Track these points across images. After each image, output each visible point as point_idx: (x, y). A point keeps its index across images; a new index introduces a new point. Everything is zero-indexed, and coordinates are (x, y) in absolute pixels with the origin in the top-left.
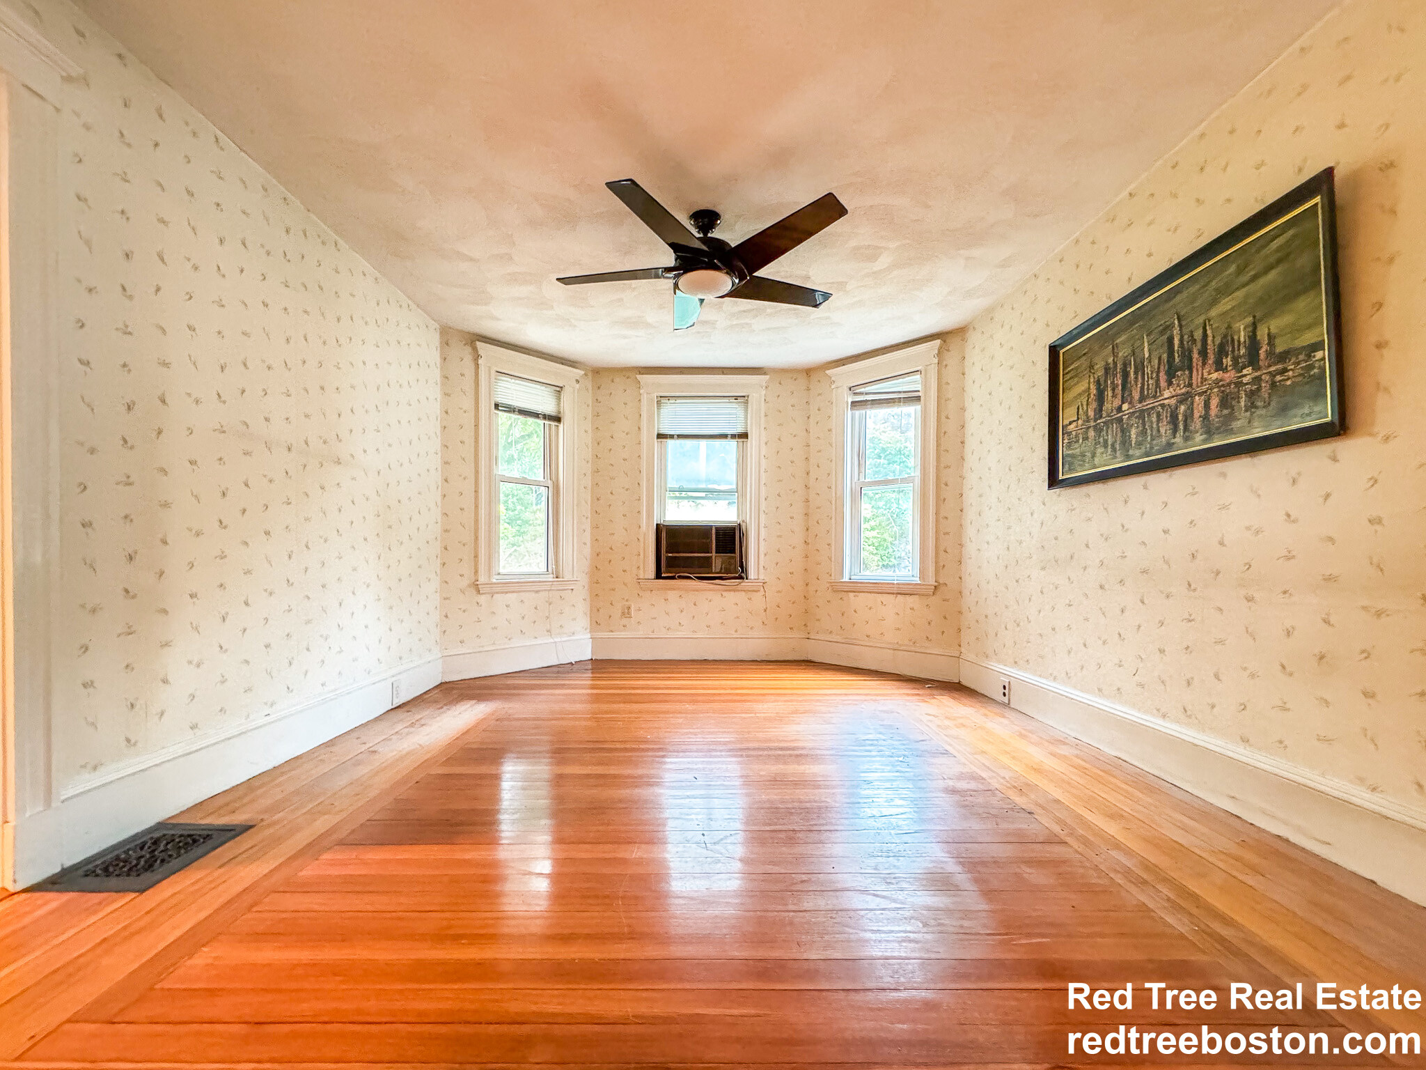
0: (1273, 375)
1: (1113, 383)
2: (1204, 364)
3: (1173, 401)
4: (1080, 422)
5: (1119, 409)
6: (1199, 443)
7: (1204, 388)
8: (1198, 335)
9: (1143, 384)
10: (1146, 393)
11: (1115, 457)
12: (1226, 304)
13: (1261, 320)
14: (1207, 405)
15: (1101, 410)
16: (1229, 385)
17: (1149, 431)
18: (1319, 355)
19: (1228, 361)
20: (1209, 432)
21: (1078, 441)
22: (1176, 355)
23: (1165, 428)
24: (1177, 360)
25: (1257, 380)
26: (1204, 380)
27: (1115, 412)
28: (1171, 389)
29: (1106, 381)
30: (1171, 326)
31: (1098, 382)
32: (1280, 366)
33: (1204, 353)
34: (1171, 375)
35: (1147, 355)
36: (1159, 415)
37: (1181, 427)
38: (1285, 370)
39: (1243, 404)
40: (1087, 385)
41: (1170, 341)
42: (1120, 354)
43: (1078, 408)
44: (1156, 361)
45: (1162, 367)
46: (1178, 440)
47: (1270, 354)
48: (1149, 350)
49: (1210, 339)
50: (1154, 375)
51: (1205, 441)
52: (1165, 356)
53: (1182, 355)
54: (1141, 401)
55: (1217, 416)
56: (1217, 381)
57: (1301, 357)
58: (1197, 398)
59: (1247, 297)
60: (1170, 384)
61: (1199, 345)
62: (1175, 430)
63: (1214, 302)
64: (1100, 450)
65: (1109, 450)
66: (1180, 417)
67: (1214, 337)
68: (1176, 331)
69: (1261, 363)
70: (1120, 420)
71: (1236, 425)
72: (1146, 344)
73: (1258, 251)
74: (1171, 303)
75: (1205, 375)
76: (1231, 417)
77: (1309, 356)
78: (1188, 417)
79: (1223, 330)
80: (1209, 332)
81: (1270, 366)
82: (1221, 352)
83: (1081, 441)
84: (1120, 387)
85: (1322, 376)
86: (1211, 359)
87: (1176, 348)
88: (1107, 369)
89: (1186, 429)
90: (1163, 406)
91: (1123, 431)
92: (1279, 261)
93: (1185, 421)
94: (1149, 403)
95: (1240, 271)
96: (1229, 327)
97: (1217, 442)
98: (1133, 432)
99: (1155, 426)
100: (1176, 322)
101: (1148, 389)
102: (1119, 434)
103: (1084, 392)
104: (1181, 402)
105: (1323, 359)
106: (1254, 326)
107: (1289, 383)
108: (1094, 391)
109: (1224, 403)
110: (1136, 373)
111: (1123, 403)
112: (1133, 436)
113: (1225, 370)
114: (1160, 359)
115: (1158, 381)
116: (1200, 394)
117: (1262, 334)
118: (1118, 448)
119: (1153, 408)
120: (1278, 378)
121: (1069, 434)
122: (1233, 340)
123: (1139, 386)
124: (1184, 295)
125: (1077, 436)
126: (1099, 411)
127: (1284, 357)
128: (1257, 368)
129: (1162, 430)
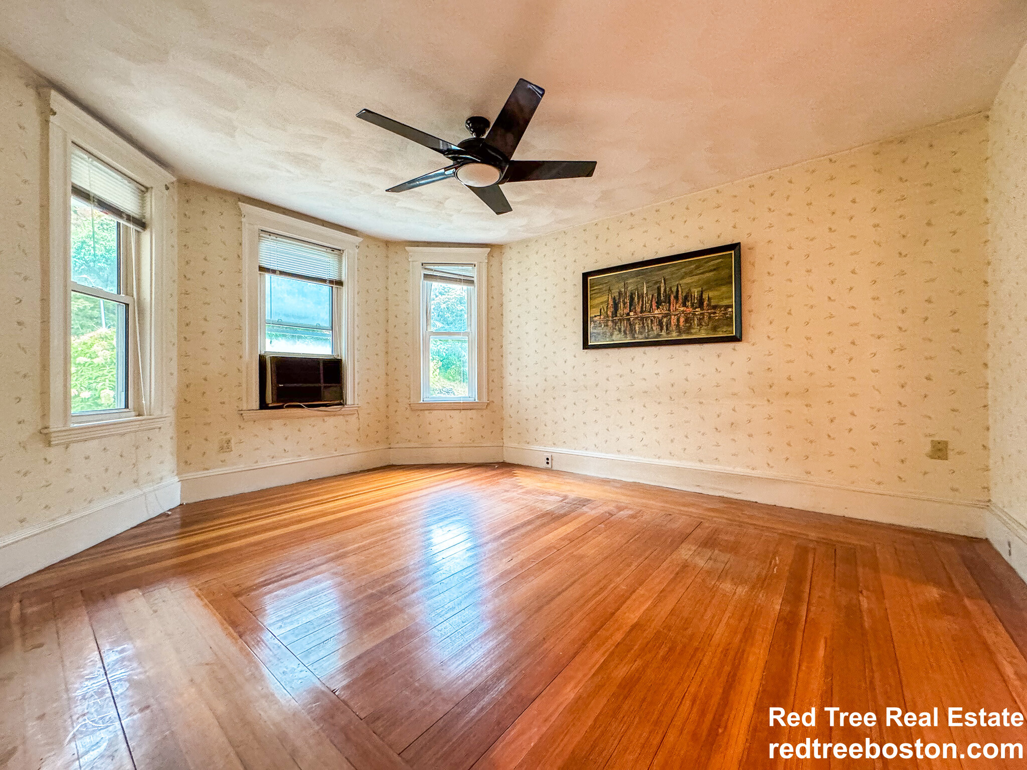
0: (710, 314)
1: (624, 301)
2: (676, 303)
3: (660, 316)
4: (602, 317)
5: (628, 314)
6: (674, 336)
7: (677, 313)
8: (674, 289)
9: (643, 305)
10: (644, 309)
11: (626, 337)
12: (688, 280)
13: (704, 291)
14: (678, 320)
15: (616, 313)
16: (689, 314)
17: (646, 327)
18: (730, 310)
19: (689, 304)
20: (680, 332)
21: (601, 326)
22: (662, 295)
23: (655, 327)
24: (662, 298)
25: (702, 314)
26: (676, 309)
27: (625, 315)
28: (659, 310)
29: (619, 299)
30: (661, 282)
31: (614, 299)
32: (713, 311)
33: (677, 297)
34: (659, 303)
35: (645, 292)
36: (652, 320)
37: (665, 327)
38: (715, 313)
39: (696, 323)
40: (607, 299)
41: (659, 289)
42: (629, 288)
43: (601, 310)
44: (651, 296)
45: (654, 300)
46: (663, 333)
47: (708, 305)
48: (647, 290)
49: (680, 292)
50: (649, 302)
51: (678, 336)
52: (656, 295)
53: (665, 296)
54: (642, 312)
55: (683, 326)
56: (683, 311)
57: (723, 309)
58: (673, 317)
59: (699, 280)
60: (658, 308)
61: (675, 294)
62: (661, 330)
63: (683, 278)
64: (616, 333)
65: (623, 333)
66: (664, 324)
67: (682, 292)
68: (662, 285)
69: (705, 308)
70: (629, 320)
71: (693, 331)
72: (645, 288)
73: (706, 263)
74: (661, 272)
75: (677, 308)
76: (690, 328)
77: (725, 310)
78: (668, 324)
79: (687, 290)
80: (680, 289)
81: (708, 310)
82: (686, 299)
83: (603, 326)
84: (628, 304)
85: (732, 318)
86: (680, 301)
87: (662, 292)
88: (620, 293)
89: (667, 329)
90: (654, 317)
91: (630, 324)
92: (714, 270)
93: (667, 326)
94: (646, 314)
95: (697, 268)
96: (690, 290)
97: (684, 337)
98: (637, 326)
99: (650, 325)
100: (663, 281)
101: (646, 308)
102: (629, 327)
103: (605, 302)
104: (665, 317)
105: (732, 311)
106: (702, 292)
107: (717, 318)
108: (611, 302)
109: (686, 321)
110: (638, 298)
111: (630, 311)
112: (637, 328)
113: (687, 307)
114: (653, 296)
115: (651, 306)
116: (675, 315)
117: (705, 296)
118: (628, 332)
119: (649, 317)
120: (712, 315)
121: (595, 322)
122: (691, 296)
123: (640, 305)
124: (668, 270)
125: (600, 323)
126: (615, 313)
127: (715, 307)
128: (702, 309)
129: (654, 328)
